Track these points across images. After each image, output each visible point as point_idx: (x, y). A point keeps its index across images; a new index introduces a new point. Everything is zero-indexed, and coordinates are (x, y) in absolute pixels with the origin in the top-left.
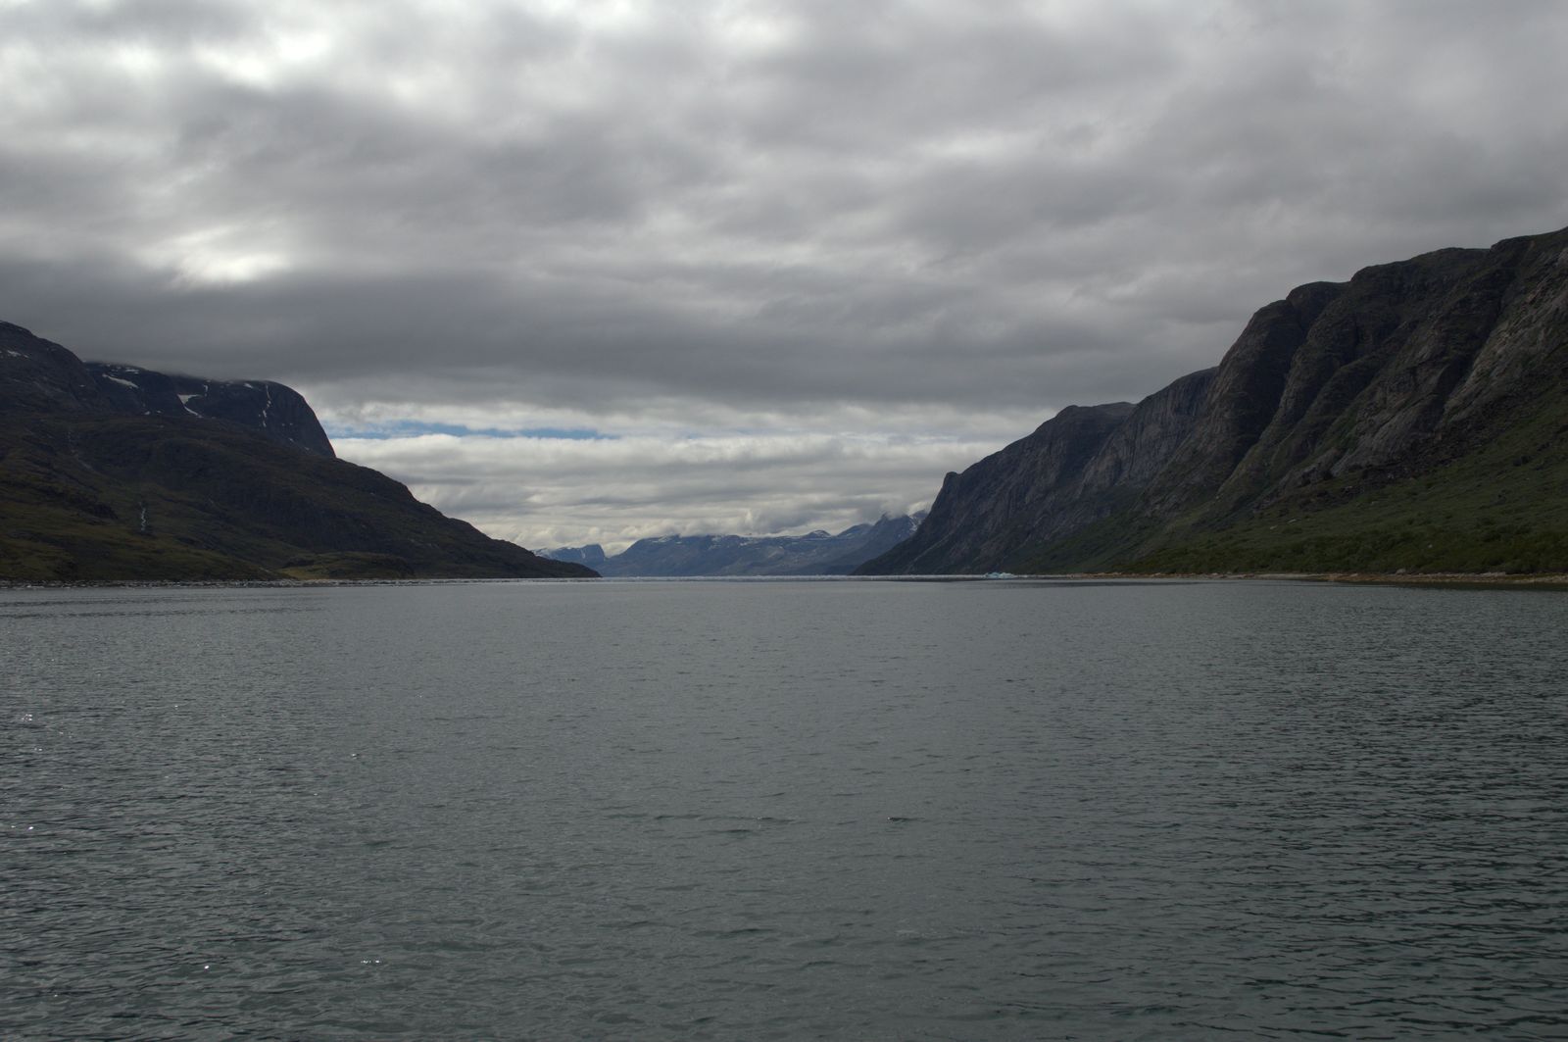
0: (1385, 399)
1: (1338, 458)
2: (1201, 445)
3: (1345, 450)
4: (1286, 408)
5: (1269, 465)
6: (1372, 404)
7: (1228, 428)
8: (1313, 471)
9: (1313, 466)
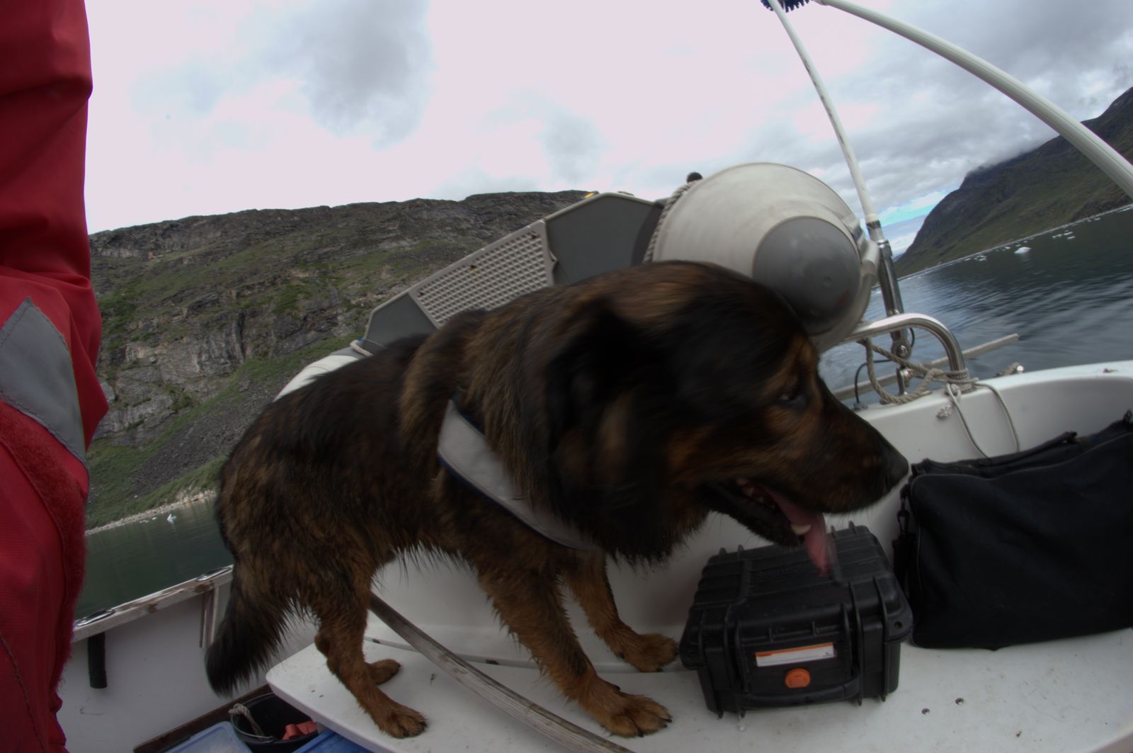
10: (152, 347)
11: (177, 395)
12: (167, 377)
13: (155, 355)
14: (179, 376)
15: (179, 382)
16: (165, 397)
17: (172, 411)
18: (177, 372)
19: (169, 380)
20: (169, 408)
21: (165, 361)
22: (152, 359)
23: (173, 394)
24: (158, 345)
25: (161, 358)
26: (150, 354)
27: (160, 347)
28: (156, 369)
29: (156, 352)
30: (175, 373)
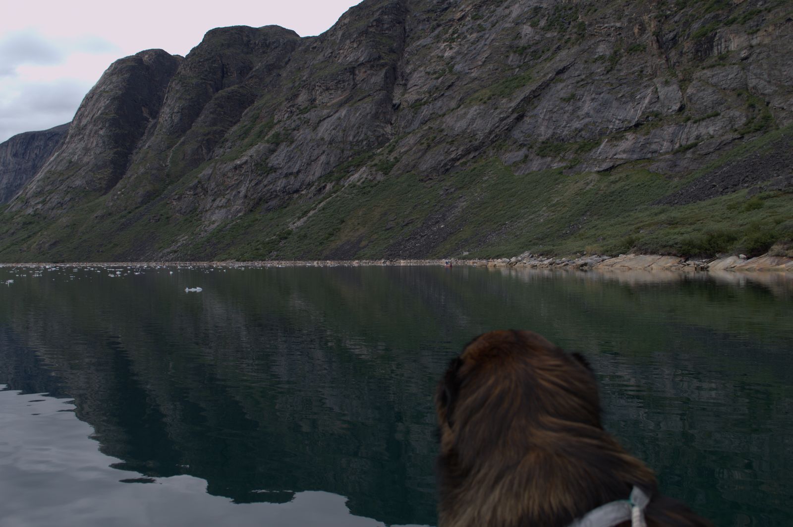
0: (313, 101)
1: (273, 151)
2: (76, 157)
3: (277, 144)
4: (172, 121)
5: (166, 166)
6: (293, 106)
7: (104, 142)
8: (246, 163)
9: (244, 159)
10: (748, 34)
11: (756, 111)
12: (752, 82)
13: (752, 47)
14: (769, 82)
15: (766, 92)
16: (737, 114)
17: (736, 135)
18: (769, 75)
19: (754, 88)
20: (736, 130)
21: (761, 56)
22: (743, 54)
23: (751, 110)
24: (759, 30)
25: (758, 51)
26: (745, 44)
27: (760, 33)
28: (743, 69)
29: (754, 42)
30: (766, 76)
